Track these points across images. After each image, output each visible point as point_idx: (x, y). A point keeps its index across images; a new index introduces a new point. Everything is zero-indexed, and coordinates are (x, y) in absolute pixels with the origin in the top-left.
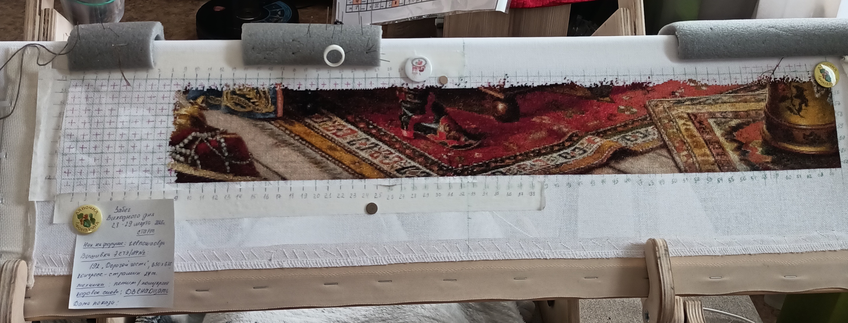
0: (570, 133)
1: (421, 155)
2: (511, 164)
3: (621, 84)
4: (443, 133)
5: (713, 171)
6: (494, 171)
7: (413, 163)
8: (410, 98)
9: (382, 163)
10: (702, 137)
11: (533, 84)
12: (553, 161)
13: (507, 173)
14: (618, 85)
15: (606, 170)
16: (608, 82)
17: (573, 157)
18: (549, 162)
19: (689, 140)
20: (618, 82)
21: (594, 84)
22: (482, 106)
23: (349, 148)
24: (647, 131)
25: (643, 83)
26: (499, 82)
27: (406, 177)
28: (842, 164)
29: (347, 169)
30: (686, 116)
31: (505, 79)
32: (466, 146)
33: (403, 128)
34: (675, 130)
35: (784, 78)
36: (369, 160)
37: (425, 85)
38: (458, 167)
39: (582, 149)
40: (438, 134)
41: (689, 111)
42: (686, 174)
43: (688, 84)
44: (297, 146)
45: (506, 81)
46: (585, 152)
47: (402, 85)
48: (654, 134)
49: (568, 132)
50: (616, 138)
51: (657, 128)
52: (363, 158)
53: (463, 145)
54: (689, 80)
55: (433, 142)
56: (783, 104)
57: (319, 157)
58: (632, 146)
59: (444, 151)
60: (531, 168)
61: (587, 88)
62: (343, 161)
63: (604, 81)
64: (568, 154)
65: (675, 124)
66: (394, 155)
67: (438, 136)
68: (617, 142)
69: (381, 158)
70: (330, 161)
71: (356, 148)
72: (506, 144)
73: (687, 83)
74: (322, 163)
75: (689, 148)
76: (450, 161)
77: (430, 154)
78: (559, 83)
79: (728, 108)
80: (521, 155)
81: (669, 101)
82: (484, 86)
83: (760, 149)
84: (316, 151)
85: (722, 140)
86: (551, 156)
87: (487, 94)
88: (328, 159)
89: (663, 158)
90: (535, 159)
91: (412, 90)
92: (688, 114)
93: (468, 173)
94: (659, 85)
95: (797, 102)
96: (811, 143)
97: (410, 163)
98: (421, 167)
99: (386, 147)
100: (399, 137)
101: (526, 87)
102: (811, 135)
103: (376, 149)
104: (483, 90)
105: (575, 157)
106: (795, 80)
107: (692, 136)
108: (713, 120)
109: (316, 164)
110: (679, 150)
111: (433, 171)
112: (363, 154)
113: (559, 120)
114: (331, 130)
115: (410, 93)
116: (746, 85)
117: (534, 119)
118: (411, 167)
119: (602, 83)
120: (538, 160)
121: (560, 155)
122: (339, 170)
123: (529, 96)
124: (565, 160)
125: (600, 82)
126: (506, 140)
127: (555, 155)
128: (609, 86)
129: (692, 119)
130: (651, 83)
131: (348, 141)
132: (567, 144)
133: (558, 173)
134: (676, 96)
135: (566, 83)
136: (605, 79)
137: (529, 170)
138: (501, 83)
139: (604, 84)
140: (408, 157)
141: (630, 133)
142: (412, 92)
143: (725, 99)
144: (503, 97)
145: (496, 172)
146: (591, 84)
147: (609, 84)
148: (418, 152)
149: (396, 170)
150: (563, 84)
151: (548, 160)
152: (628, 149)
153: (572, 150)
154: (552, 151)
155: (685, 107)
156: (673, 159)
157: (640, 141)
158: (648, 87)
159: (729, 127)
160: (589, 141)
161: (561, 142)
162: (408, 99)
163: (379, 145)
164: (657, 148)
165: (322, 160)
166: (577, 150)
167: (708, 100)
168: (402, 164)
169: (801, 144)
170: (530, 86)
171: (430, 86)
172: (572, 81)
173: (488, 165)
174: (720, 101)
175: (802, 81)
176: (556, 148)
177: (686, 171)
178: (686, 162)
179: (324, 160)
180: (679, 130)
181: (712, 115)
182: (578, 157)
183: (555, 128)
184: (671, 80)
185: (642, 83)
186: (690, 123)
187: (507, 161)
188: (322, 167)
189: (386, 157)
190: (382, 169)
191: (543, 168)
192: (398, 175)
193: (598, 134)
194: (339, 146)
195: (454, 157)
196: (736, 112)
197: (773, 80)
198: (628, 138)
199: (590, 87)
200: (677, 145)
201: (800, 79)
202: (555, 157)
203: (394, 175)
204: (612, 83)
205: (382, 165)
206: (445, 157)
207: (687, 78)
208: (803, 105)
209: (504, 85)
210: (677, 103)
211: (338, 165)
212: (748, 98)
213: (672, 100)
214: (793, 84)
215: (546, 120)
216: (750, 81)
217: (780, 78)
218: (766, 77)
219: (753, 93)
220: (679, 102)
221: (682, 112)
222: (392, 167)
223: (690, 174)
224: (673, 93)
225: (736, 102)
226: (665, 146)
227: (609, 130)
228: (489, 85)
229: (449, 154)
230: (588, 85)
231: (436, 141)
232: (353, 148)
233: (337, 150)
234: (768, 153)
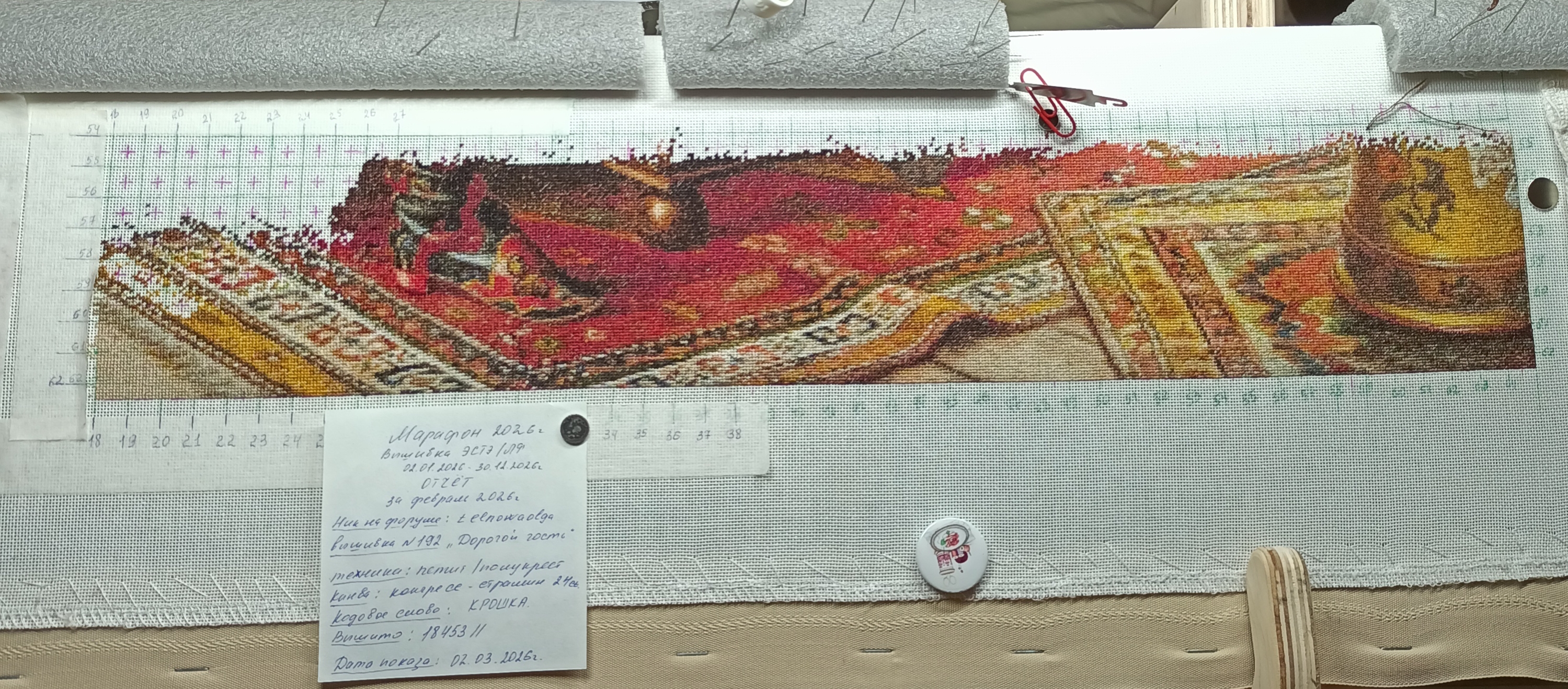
0: (838, 279)
1: (445, 336)
2: (680, 357)
3: (974, 153)
4: (504, 279)
5: (1205, 375)
6: (635, 376)
7: (422, 357)
8: (420, 188)
9: (341, 356)
10: (1179, 286)
11: (746, 152)
12: (789, 348)
13: (668, 382)
14: (966, 155)
15: (929, 371)
16: (940, 147)
17: (842, 339)
18: (779, 353)
19: (1143, 296)
20: (965, 147)
21: (905, 153)
22: (612, 208)
23: (251, 317)
24: (1035, 271)
25: (1029, 151)
26: (659, 147)
27: (403, 392)
28: (1539, 358)
29: (247, 371)
30: (1137, 233)
31: (673, 141)
32: (564, 312)
33: (399, 266)
34: (1108, 269)
35: (1394, 140)
36: (304, 349)
37: (462, 157)
38: (540, 366)
39: (865, 319)
40: (492, 281)
41: (1147, 222)
42: (1133, 382)
43: (1146, 153)
44: (114, 312)
45: (676, 145)
46: (874, 325)
47: (402, 155)
48: (1054, 280)
49: (832, 275)
50: (955, 289)
51: (1061, 264)
52: (290, 342)
53: (555, 309)
54: (1149, 143)
55: (479, 302)
56: (1391, 205)
57: (171, 341)
58: (996, 310)
59: (504, 325)
60: (734, 368)
61: (886, 162)
62: (235, 350)
63: (931, 145)
64: (831, 331)
65: (1108, 254)
66: (371, 336)
67: (491, 286)
68: (957, 300)
69: (336, 343)
70: (202, 350)
71: (270, 318)
72: (670, 305)
73: (1143, 151)
74: (178, 356)
75: (1143, 315)
76: (522, 351)
77: (468, 332)
78: (813, 151)
79: (1248, 214)
80: (708, 334)
81: (1095, 197)
82: (617, 159)
83: (1327, 320)
84: (163, 325)
85: (1229, 295)
86: (786, 338)
87: (623, 178)
88: (195, 346)
89: (1076, 342)
90: (745, 345)
91: (426, 168)
92: (1144, 229)
93: (566, 381)
94: (1071, 154)
95: (1426, 199)
96: (1463, 304)
97: (413, 355)
98: (442, 366)
99: (352, 316)
100: (388, 287)
101: (728, 159)
102: (1460, 284)
103: (326, 319)
104: (616, 168)
105: (848, 340)
106: (1424, 144)
107: (1152, 285)
108: (1209, 244)
109: (162, 356)
110: (1116, 320)
111: (475, 376)
112: (287, 332)
113: (809, 242)
114: (208, 270)
115: (421, 177)
116: (1296, 156)
117: (744, 244)
118: (415, 367)
119: (924, 152)
120: (753, 347)
121: (809, 335)
122: (225, 373)
123: (733, 182)
124: (821, 348)
125: (920, 147)
126: (670, 295)
127: (796, 334)
128: (943, 157)
129: (1153, 243)
130: (1050, 149)
131: (251, 296)
132: (828, 306)
133: (803, 379)
134: (1115, 183)
135: (831, 151)
136: (933, 139)
137: (727, 372)
138: (664, 151)
139: (931, 151)
140: (408, 339)
141: (991, 278)
142: (427, 173)
143: (1241, 190)
144: (666, 186)
145: (639, 379)
146: (896, 154)
148: (438, 327)
149: (377, 375)
150: (824, 152)
151: (778, 347)
152: (985, 319)
153: (841, 322)
154: (792, 325)
155: (1134, 211)
156: (1101, 343)
157: (1016, 297)
158: (1044, 159)
159: (1249, 263)
160: (885, 296)
161: (813, 300)
162: (415, 192)
163: (333, 310)
164: (1060, 316)
165: (179, 347)
166: (853, 321)
167: (1196, 193)
168: (394, 360)
169: (1434, 306)
170: (738, 158)
171: (476, 158)
172: (846, 146)
173: (620, 361)
174: (1226, 196)
175: (1440, 146)
176: (801, 317)
177: (1134, 375)
178: (1134, 352)
179: (186, 346)
180: (1118, 269)
181: (1206, 233)
182: (855, 341)
183: (799, 264)
184: (1104, 142)
185: (1028, 149)
186: (1147, 252)
187: (672, 350)
188: (179, 366)
189: (351, 341)
190: (337, 372)
191: (764, 368)
192: (381, 386)
193: (910, 281)
194: (228, 312)
195: (531, 341)
196: (1268, 225)
197: (1365, 142)
198: (986, 289)
199: (895, 160)
200: (1113, 308)
201: (1436, 142)
202: (796, 341)
203: (370, 387)
204: (950, 151)
205: (337, 362)
206: (507, 339)
207: (1145, 138)
208: (1442, 208)
209: (671, 154)
210: (1116, 200)
211: (221, 362)
212: (1301, 188)
213: (1105, 193)
214: (1416, 153)
215: (777, 244)
216: (1307, 146)
217: (1385, 139)
218: (1349, 135)
219: (1314, 177)
220: (1122, 198)
221: (1129, 225)
222: (367, 367)
223: (1145, 382)
224: (1106, 177)
225: (1269, 200)
226: (1081, 310)
227: (937, 270)
228: (632, 156)
229: (519, 333)
230: (888, 157)
231: (486, 300)
232: (263, 317)
233: (221, 323)
234: (1347, 330)
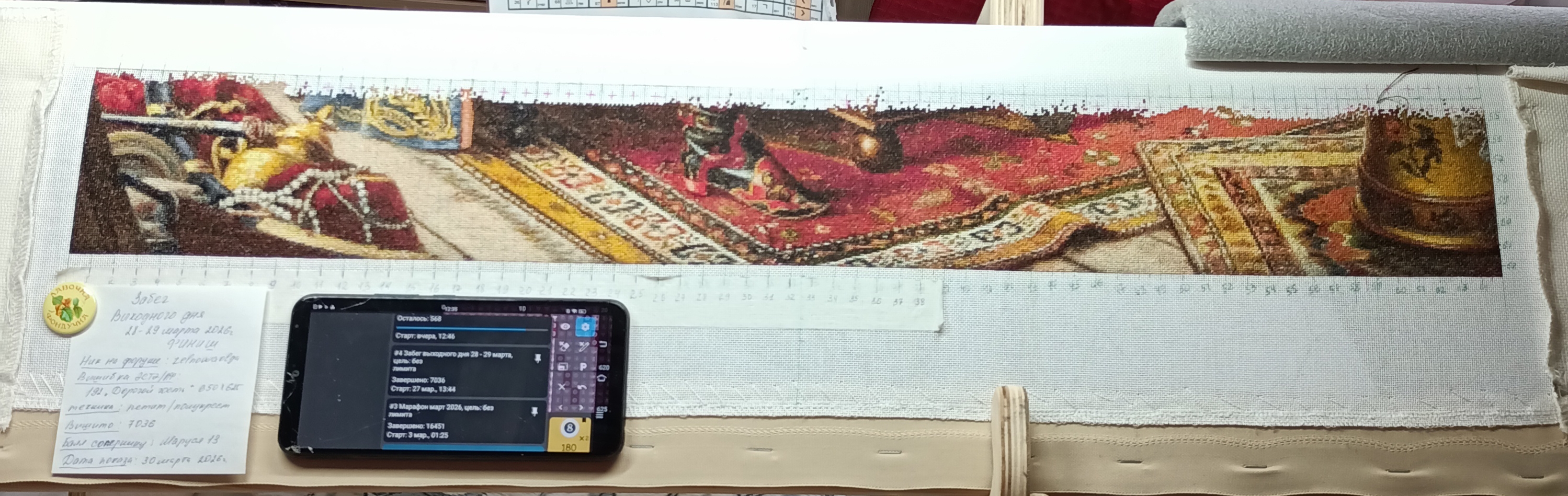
0: (995, 196)
1: (719, 226)
2: (882, 247)
3: (1091, 112)
4: (759, 188)
5: (1259, 273)
6: (850, 259)
7: (703, 240)
8: (702, 122)
9: (648, 237)
10: (1240, 210)
11: (929, 105)
12: (960, 244)
13: (874, 264)
14: (1086, 113)
15: (1059, 264)
16: (1068, 107)
17: (997, 238)
18: (952, 247)
19: (1214, 215)
20: (1085, 107)
21: (1043, 110)
22: (835, 141)
23: (587, 208)
24: (1136, 197)
25: (1132, 111)
26: (868, 100)
27: (690, 263)
28: (1504, 270)
29: (583, 244)
30: (1211, 172)
31: (877, 96)
32: (801, 212)
33: (688, 177)
34: (1189, 197)
35: (1397, 111)
36: (623, 231)
37: (731, 103)
38: (785, 249)
39: (1014, 225)
40: (751, 189)
41: (1217, 164)
42: (1207, 276)
43: (1216, 115)
44: (494, 202)
45: (880, 99)
46: (1020, 230)
47: (690, 100)
48: (1150, 203)
49: (990, 194)
50: (1079, 206)
51: (1155, 192)
52: (613, 226)
53: (795, 210)
54: (1219, 108)
55: (743, 203)
56: (1394, 157)
57: (533, 222)
58: (1108, 223)
59: (760, 220)
60: (920, 256)
61: (1028, 116)
62: (576, 231)
63: (1061, 105)
64: (990, 233)
65: (1189, 185)
66: (668, 224)
67: (750, 193)
68: (1080, 215)
69: (645, 227)
70: (554, 229)
71: (601, 209)
72: (875, 211)
73: (1214, 113)
74: (537, 232)
75: (1214, 230)
76: (772, 238)
77: (734, 224)
78: (976, 106)
79: (1291, 161)
80: (901, 232)
81: (1179, 145)
82: (838, 107)
83: (1349, 237)
84: (527, 211)
85: (1277, 217)
86: (957, 237)
87: (843, 120)
88: (549, 226)
89: (1166, 247)
90: (928, 240)
91: (706, 109)
92: (1215, 169)
93: (802, 260)
94: (1161, 115)
95: (1421, 154)
96: (1448, 230)
97: (697, 238)
98: (716, 246)
99: (655, 209)
100: (680, 191)
101: (916, 111)
102: (1445, 214)
103: (637, 211)
104: (838, 114)
105: (1001, 239)
106: (1419, 114)
107: (1220, 209)
108: (1263, 181)
109: (526, 233)
110: (1195, 233)
111: (739, 254)
112: (612, 219)
113: (975, 171)
114: (556, 176)
115: (703, 115)
116: (1325, 120)
117: (927, 169)
118: (698, 246)
119: (1056, 109)
120: (933, 242)
121: (973, 235)
122: (568, 246)
123: (920, 127)
124: (982, 245)
125: (1053, 106)
126: (876, 203)
127: (965, 234)
128: (1069, 114)
129: (1221, 179)
130: (1146, 110)
131: (587, 195)
132: (988, 215)
133: (969, 266)
134: (1194, 136)
135: (989, 107)
136: (1063, 101)
137: (916, 258)
138: (871, 103)
139: (1061, 110)
140: (695, 227)
141: (1104, 200)
142: (706, 113)
143: (1285, 143)
144: (872, 128)
145: (854, 261)
146: (1036, 110)
147: (1069, 110)
148: (714, 219)
149: (672, 251)
150: (985, 108)
151: (952, 242)
152: (1100, 228)
153: (996, 227)
154: (959, 227)
155: (1209, 155)
156: (1184, 248)
157: (1122, 214)
158: (1142, 118)
159: (1292, 195)
160: (1028, 210)
161: (977, 210)
162: (699, 125)
163: (642, 205)
164: (1154, 228)
165: (538, 227)
166: (1005, 226)
167: (1252, 144)
168: (684, 241)
169: (1426, 230)
170: (924, 110)
171: (741, 104)
172: (1000, 104)
173: (840, 248)
174: (1274, 148)
175: (1432, 116)
176: (967, 222)
177: (1207, 271)
178: (1207, 255)
179: (543, 227)
180: (1195, 196)
181: (1260, 173)
182: (1006, 239)
183: (966, 186)
184: (1186, 107)
185: (1130, 110)
186: (1216, 184)
187: (876, 242)
188: (538, 240)
189: (655, 227)
190: (645, 248)
191: (941, 257)
192: (674, 258)
193: (1046, 200)
194: (571, 204)
195: (778, 232)
196: (1306, 168)
197: (1376, 112)
198: (1100, 207)
199: (1035, 115)
200: (1192, 223)
201: (1427, 113)
202: (964, 239)
203: (668, 259)
204: (1074, 110)
205: (646, 241)
206: (762, 230)
207: (1215, 105)
208: (1433, 160)
209: (876, 106)
210: (1195, 148)
211: (567, 237)
212: (1329, 143)
213: (1187, 143)
214: (1413, 121)
215: (951, 170)
216: (1333, 114)
217: (1390, 110)
218: (1365, 107)
219: (1339, 136)
220: (1199, 147)
221: (1204, 165)
222: (665, 245)
223: (1216, 276)
224: (1187, 132)
225: (1305, 150)
226: (1169, 225)
227: (1064, 193)
228: (849, 106)
229: (770, 225)
230: (1030, 113)
231: (747, 202)
232: (595, 208)
233: (567, 212)
234: (1363, 245)
